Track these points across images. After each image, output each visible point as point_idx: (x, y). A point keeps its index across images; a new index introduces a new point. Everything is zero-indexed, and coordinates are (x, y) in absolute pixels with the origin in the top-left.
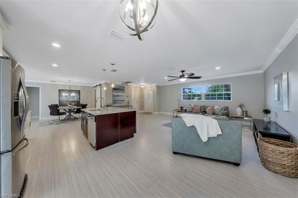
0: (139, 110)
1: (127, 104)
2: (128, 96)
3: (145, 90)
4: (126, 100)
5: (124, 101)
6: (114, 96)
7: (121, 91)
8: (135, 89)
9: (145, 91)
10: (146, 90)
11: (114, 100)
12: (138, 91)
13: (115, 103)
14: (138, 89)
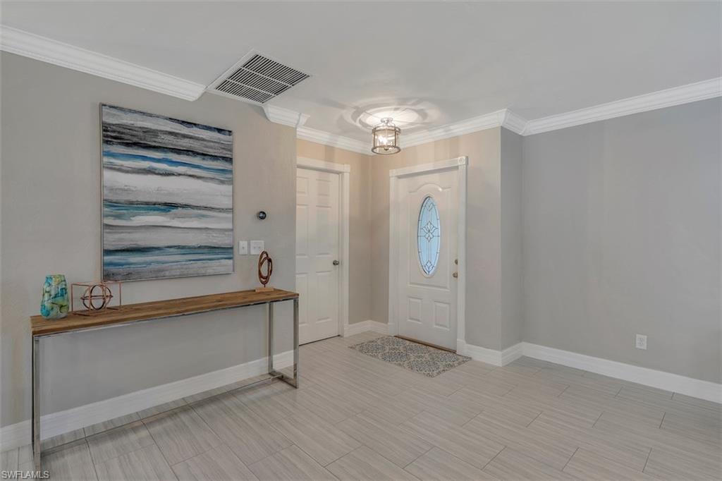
0: (352, 321)
1: (255, 284)
2: (262, 215)
3: (393, 173)
4: (249, 248)
5: (226, 251)
6: (117, 206)
7: (197, 161)
8: (321, 164)
9: (393, 181)
10: (407, 170)
11: (114, 240)
12: (347, 176)
13: (128, 277)
14: (346, 168)
